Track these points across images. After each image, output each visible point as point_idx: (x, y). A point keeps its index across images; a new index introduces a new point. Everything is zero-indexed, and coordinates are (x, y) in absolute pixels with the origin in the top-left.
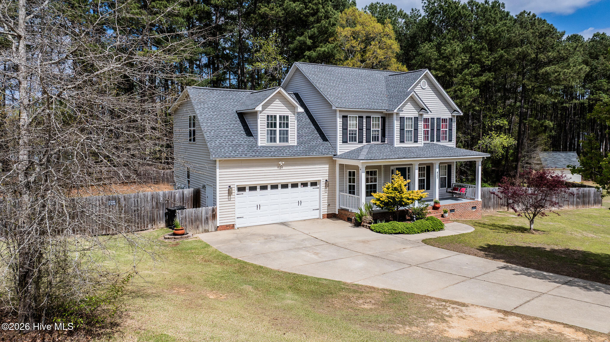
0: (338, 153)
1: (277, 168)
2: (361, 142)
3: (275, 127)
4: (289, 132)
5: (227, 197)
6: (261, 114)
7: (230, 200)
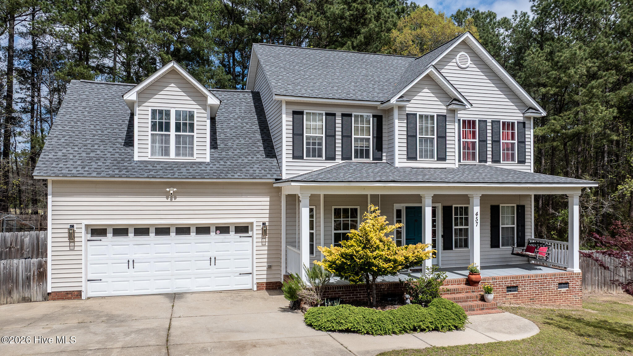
0: (284, 177)
1: (165, 199)
2: (331, 157)
3: (168, 129)
4: (195, 139)
5: (68, 244)
6: (141, 108)
7: (73, 250)
